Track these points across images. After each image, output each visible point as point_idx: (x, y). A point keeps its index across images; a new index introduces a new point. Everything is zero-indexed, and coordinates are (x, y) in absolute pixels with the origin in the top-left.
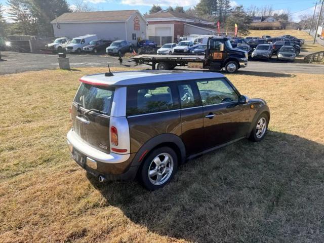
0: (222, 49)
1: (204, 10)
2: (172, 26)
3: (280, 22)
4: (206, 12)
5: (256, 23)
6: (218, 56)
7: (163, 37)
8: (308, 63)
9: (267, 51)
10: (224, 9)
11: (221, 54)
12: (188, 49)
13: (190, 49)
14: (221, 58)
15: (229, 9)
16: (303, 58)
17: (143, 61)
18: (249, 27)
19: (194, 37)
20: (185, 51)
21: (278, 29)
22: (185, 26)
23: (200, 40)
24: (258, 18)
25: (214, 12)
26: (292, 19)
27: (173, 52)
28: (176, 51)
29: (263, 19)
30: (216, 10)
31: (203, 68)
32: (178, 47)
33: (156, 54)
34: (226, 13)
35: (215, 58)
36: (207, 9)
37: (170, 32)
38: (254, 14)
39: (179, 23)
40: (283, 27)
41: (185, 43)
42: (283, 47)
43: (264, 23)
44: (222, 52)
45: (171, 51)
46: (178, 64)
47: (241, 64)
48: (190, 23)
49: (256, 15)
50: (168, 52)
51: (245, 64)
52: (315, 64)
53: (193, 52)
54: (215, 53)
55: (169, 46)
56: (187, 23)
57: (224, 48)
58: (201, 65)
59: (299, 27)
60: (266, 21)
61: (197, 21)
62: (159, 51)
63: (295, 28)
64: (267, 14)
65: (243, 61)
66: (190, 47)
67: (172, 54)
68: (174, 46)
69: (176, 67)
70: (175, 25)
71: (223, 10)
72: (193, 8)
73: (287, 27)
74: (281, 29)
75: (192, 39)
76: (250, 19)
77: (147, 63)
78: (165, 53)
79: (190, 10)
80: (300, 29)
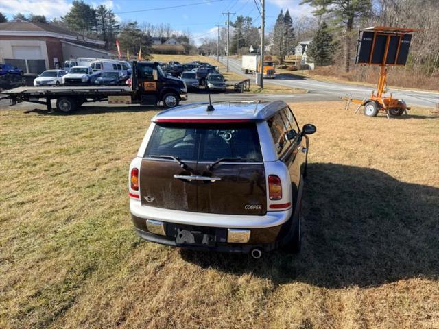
1: (79, 24)
2: (43, 44)
3: (183, 45)
4: (82, 27)
5: (157, 45)
6: (151, 86)
7: (28, 60)
8: (240, 92)
9: (193, 80)
10: (109, 24)
11: (155, 84)
12: (88, 78)
13: (90, 78)
14: (154, 90)
15: (116, 25)
16: (233, 88)
18: (149, 50)
19: (86, 60)
20: (83, 81)
21: (182, 53)
22: (64, 45)
23: (99, 66)
24: (157, 39)
25: (94, 28)
26: (193, 42)
27: (63, 82)
28: (67, 80)
29: (163, 40)
30: (96, 25)
31: (132, 103)
32: (68, 76)
33: (32, 85)
34: (111, 29)
35: (146, 90)
36: (84, 23)
37: (40, 52)
38: (149, 33)
39: (53, 41)
40: (188, 50)
41: (79, 69)
43: (166, 45)
44: (156, 81)
45: (58, 81)
46: (89, 100)
48: (71, 41)
49: (152, 35)
50: (55, 82)
51: (187, 96)
52: (247, 93)
53: (96, 82)
54: (146, 83)
55: (54, 74)
56: (66, 40)
58: (129, 98)
59: (201, 51)
60: (167, 43)
61: (80, 38)
62: (38, 82)
63: (198, 53)
64: (165, 35)
65: (183, 93)
66: (90, 75)
67: (61, 85)
68: (62, 73)
69: (85, 104)
70: (47, 42)
71: (106, 25)
72: (59, 19)
73: (190, 51)
74: (185, 54)
75: (86, 64)
76: (148, 40)
78: (48, 83)
79: (55, 22)
80: (204, 54)
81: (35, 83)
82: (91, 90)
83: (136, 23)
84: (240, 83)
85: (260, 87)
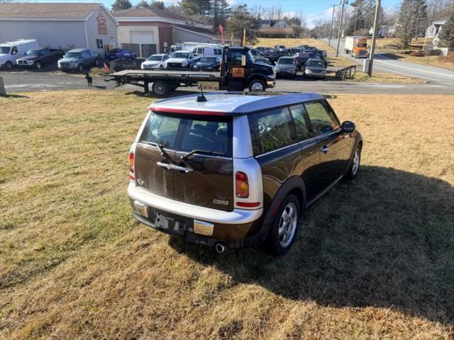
0: (244, 63)
1: (193, 8)
2: (156, 29)
3: (293, 28)
4: (196, 11)
5: (264, 29)
6: (239, 72)
7: (142, 45)
8: (341, 80)
9: (291, 66)
10: (220, 7)
11: (242, 70)
12: (187, 63)
13: (190, 63)
14: (242, 76)
15: (227, 8)
16: (334, 75)
17: (128, 79)
18: (256, 33)
19: (190, 45)
20: (183, 65)
21: (291, 36)
22: (174, 30)
23: (201, 51)
24: (266, 22)
25: (206, 12)
26: (305, 24)
27: (166, 66)
28: (169, 64)
29: (272, 23)
30: (209, 8)
31: (220, 89)
32: (172, 60)
33: (140, 69)
34: (223, 13)
35: (234, 76)
36: (197, 7)
37: (153, 38)
38: (259, 16)
39: (165, 26)
40: (298, 33)
41: (181, 54)
42: (309, 60)
43: (274, 28)
44: (243, 67)
45: (161, 65)
46: (182, 84)
47: (269, 83)
48: (180, 26)
49: (263, 18)
50: (158, 66)
51: (274, 83)
52: (349, 81)
53: (195, 66)
54: (234, 69)
55: (159, 59)
56: (176, 25)
57: (246, 63)
58: (217, 84)
59: (314, 34)
60: (276, 26)
61: (190, 22)
62: (145, 66)
63: (309, 35)
64: (275, 17)
65: (271, 80)
66: (189, 60)
67: (164, 70)
68: (166, 58)
69: (179, 89)
70: (159, 27)
71: (219, 9)
72: (176, 4)
73: (301, 34)
74: (294, 38)
75: (189, 48)
76: (257, 23)
77: (135, 82)
78: (153, 67)
79: (173, 7)
80: (316, 37)
81: (142, 67)
82: (183, 75)
83: (245, 5)
84: (343, 70)
85: (367, 75)
